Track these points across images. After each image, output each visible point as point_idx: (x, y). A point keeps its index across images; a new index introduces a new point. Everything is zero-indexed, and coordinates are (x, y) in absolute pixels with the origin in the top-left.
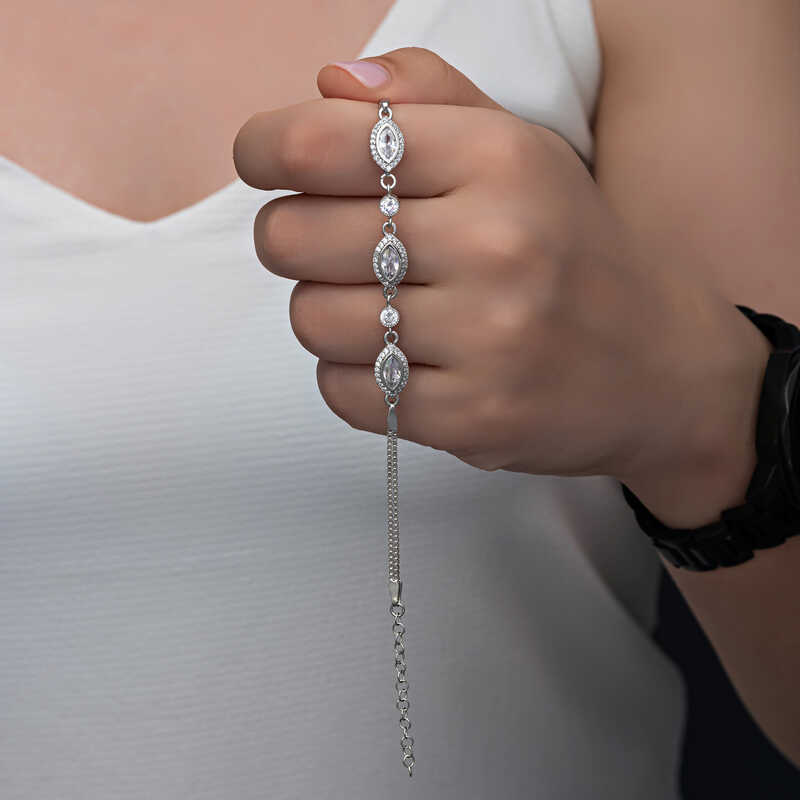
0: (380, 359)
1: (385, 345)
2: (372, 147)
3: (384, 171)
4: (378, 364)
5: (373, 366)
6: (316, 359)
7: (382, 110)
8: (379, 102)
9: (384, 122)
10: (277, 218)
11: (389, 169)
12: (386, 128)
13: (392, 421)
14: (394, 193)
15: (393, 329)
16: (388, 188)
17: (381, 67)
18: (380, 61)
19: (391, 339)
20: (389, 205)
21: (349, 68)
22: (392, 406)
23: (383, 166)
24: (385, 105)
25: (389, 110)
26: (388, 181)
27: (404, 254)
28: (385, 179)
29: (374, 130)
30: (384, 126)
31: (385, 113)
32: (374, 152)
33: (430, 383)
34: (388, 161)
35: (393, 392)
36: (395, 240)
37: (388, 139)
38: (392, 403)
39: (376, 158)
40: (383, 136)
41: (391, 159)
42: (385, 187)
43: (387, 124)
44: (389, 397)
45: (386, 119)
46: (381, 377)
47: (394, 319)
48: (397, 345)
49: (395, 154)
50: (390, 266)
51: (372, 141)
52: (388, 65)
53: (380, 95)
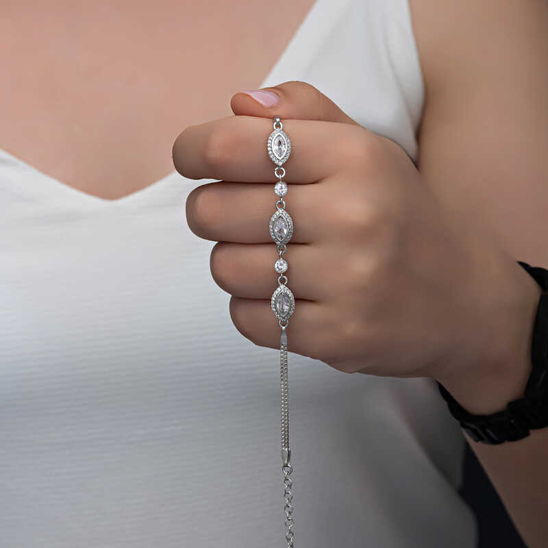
0: (275, 295)
1: (278, 286)
2: (269, 149)
3: (277, 166)
4: (273, 299)
6: (230, 296)
7: (275, 123)
8: (273, 118)
9: (277, 132)
10: (203, 198)
11: (281, 164)
12: (279, 135)
13: (284, 338)
14: (283, 180)
15: (284, 274)
16: (280, 177)
18: (274, 90)
19: (283, 281)
20: (281, 189)
21: (252, 94)
22: (284, 328)
23: (277, 162)
24: (278, 120)
25: (280, 123)
26: (280, 172)
27: (291, 222)
28: (278, 171)
29: (270, 138)
30: (276, 135)
31: (278, 126)
32: (270, 153)
34: (280, 159)
35: (284, 318)
36: (285, 212)
37: (280, 143)
38: (284, 326)
39: (271, 157)
40: (277, 141)
41: (282, 157)
42: (278, 177)
43: (279, 134)
44: (282, 322)
45: (278, 129)
46: (276, 307)
47: (284, 267)
48: (286, 285)
49: (285, 153)
50: (281, 231)
51: (269, 145)
52: (279, 93)
53: (274, 113)
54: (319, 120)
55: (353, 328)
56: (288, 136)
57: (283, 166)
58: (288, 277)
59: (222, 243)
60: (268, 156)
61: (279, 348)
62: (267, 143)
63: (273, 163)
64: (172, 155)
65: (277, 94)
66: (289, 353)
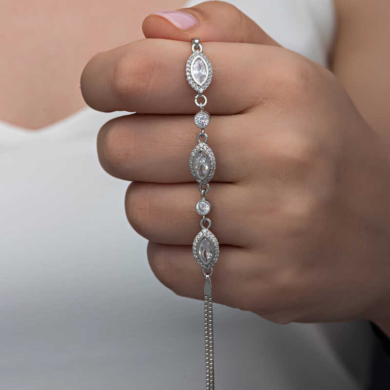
0: (196, 240)
1: (201, 229)
2: (188, 74)
3: (197, 93)
4: (195, 244)
5: (192, 246)
6: (147, 241)
7: (194, 45)
9: (197, 55)
11: (201, 91)
12: (199, 59)
13: (208, 289)
15: (207, 216)
16: (201, 105)
17: (191, 15)
18: (190, 11)
19: (206, 224)
20: (202, 119)
21: (166, 16)
22: (207, 276)
23: (197, 89)
24: (197, 41)
25: (200, 45)
26: (201, 100)
28: (198, 98)
29: (188, 61)
30: (196, 58)
31: (197, 48)
32: (189, 78)
33: (237, 260)
34: (201, 85)
35: (207, 266)
37: (200, 67)
38: (208, 274)
39: (191, 83)
40: (197, 64)
41: (203, 82)
42: (199, 105)
43: (198, 56)
44: (205, 269)
45: (198, 52)
46: (197, 254)
47: (207, 209)
48: (210, 229)
49: (205, 79)
50: (201, 167)
51: (187, 69)
52: (196, 13)
53: (191, 35)
54: (242, 42)
55: (287, 277)
56: (208, 59)
57: (204, 93)
58: (212, 220)
59: (138, 183)
60: (187, 82)
61: (203, 299)
62: (186, 68)
63: (193, 89)
64: (80, 86)
65: (195, 16)
66: (214, 304)
